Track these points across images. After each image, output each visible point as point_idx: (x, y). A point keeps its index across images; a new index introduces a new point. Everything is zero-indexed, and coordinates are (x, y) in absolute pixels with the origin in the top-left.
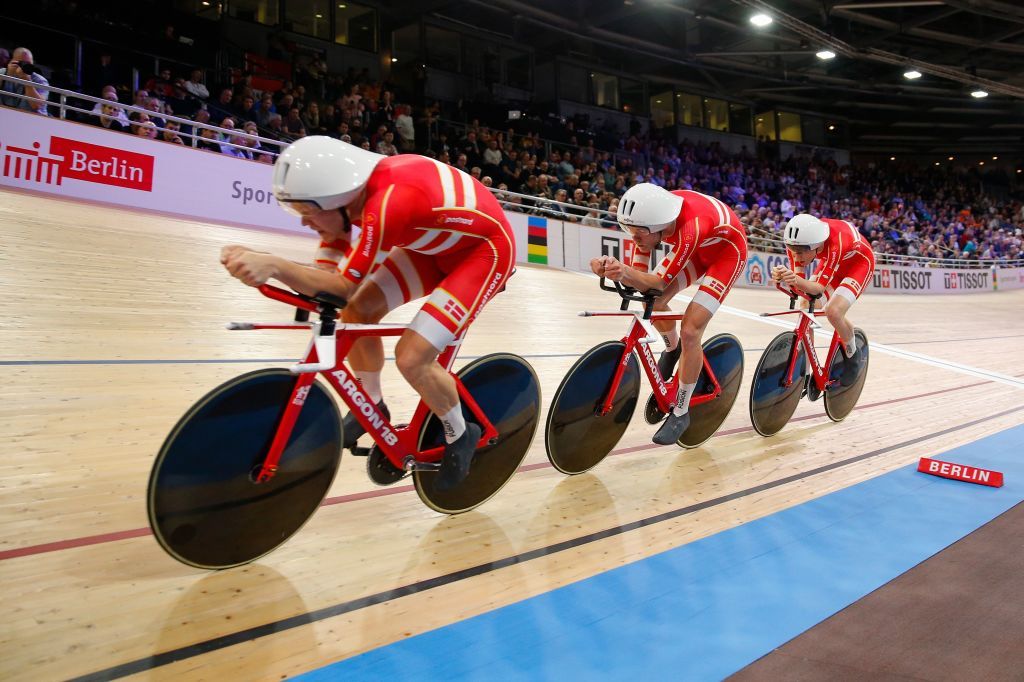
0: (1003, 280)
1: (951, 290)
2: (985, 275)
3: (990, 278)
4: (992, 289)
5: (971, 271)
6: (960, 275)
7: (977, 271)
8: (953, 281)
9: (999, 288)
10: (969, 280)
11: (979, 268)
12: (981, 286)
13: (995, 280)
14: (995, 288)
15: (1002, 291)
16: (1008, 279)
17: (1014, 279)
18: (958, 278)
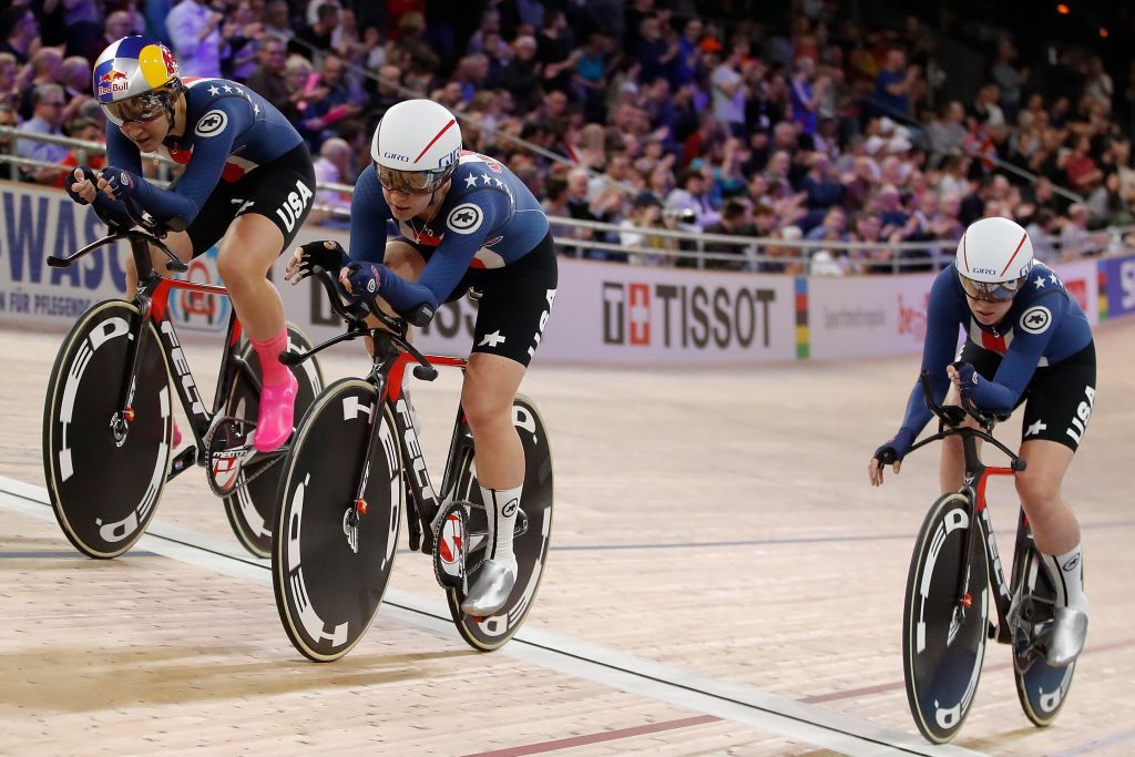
0: (832, 320)
1: (627, 351)
2: (767, 296)
3: (783, 309)
4: (791, 354)
5: (711, 280)
6: (666, 292)
7: (732, 282)
8: (637, 314)
9: (814, 353)
10: (701, 316)
11: (740, 267)
12: (745, 343)
13: (802, 317)
14: (803, 351)
15: (826, 365)
16: (853, 318)
17: (875, 318)
18: (657, 303)
